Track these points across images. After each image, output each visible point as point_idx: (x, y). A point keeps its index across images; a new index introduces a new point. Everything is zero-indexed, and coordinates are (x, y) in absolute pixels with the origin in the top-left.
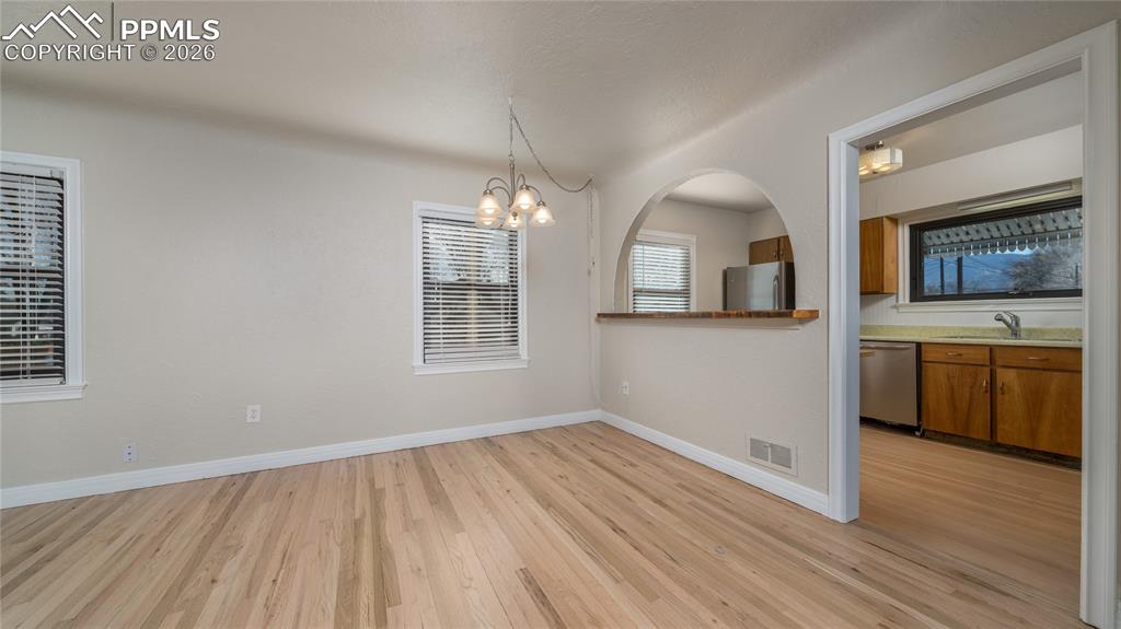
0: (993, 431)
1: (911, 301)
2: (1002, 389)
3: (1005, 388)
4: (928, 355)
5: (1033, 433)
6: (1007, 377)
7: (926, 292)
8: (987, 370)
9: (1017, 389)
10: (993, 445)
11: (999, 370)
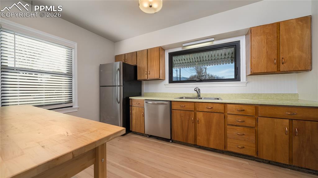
0: (195, 139)
1: (169, 83)
2: (198, 121)
3: (199, 121)
4: (175, 107)
5: (208, 140)
6: (200, 116)
7: (174, 80)
8: (193, 113)
9: (203, 121)
10: (196, 146)
11: (197, 113)
